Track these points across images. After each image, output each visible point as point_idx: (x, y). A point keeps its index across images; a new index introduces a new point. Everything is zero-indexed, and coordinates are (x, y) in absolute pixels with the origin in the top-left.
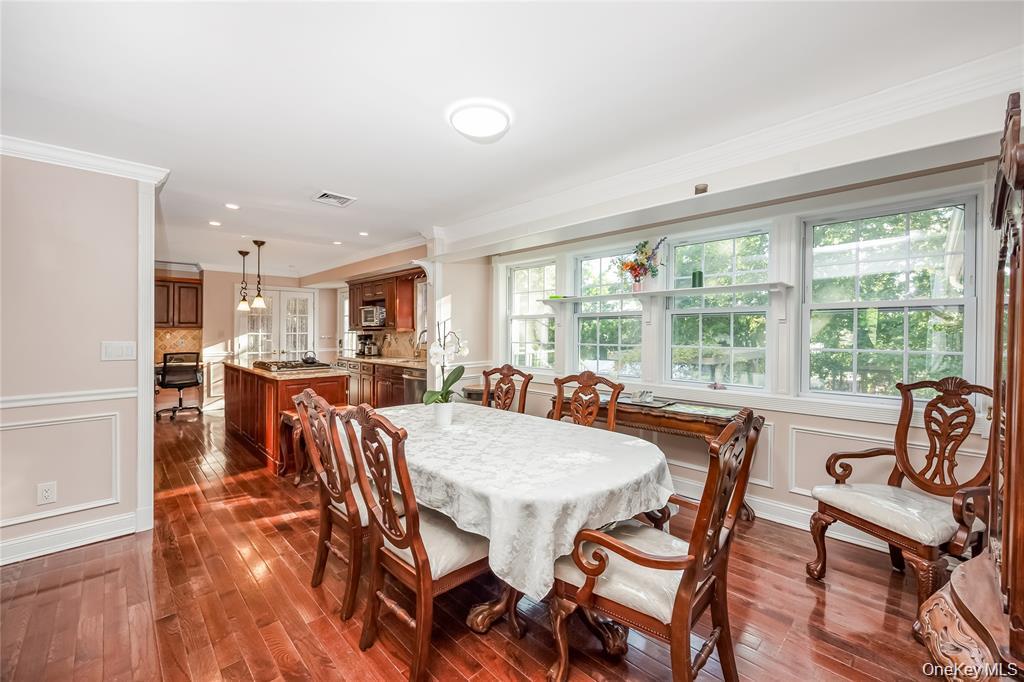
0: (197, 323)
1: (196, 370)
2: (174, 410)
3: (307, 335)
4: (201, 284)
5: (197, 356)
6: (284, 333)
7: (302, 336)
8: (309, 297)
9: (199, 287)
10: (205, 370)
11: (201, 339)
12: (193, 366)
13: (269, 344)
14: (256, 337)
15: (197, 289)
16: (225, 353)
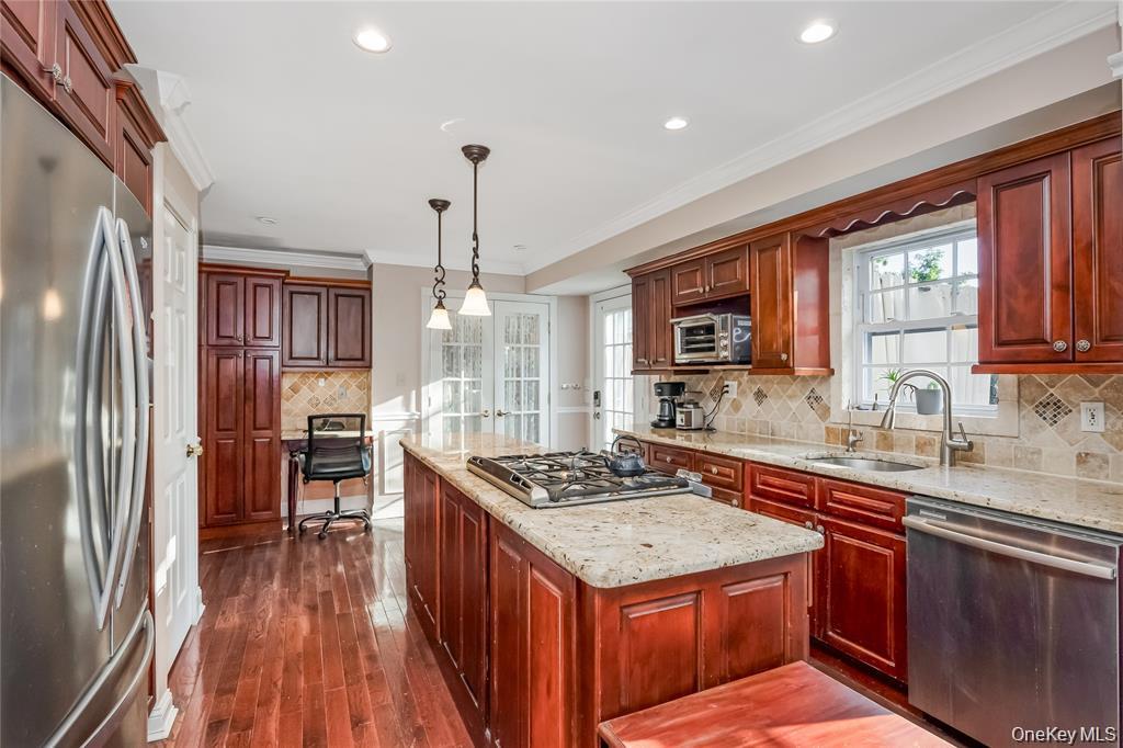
0: (361, 361)
1: (360, 446)
2: (327, 517)
3: (537, 382)
4: (370, 290)
5: (362, 421)
6: (501, 378)
7: (530, 383)
8: (542, 311)
9: (366, 294)
10: (376, 444)
11: (369, 388)
12: (355, 439)
13: (476, 399)
14: (456, 386)
15: (363, 297)
16: (405, 415)
